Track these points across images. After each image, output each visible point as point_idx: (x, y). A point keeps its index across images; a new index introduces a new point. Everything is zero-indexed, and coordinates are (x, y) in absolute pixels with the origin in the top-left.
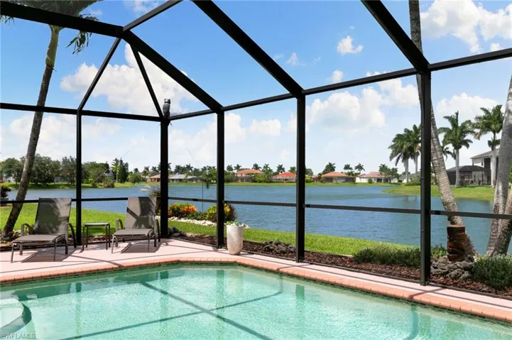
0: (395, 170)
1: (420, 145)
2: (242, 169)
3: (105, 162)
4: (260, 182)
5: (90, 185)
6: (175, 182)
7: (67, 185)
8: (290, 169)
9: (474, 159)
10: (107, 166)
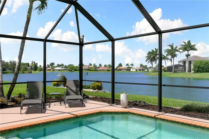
0: (146, 66)
1: (158, 56)
2: (85, 66)
3: (27, 63)
4: (92, 71)
5: (22, 72)
6: (57, 71)
7: (12, 72)
8: (104, 65)
9: (179, 62)
10: (28, 64)
